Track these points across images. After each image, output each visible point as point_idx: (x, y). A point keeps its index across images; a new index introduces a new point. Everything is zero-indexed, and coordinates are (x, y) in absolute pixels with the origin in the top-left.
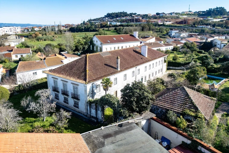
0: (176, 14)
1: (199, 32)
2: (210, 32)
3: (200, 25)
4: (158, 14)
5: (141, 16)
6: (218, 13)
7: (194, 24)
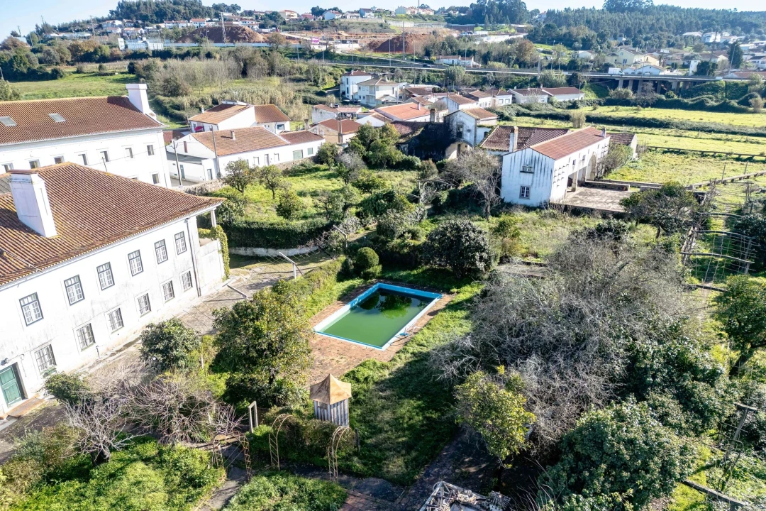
0: (379, 13)
1: (438, 80)
2: (472, 82)
3: (447, 54)
4: (317, 12)
5: (257, 17)
7: (428, 54)
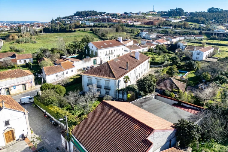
0: (143, 13)
1: (164, 33)
2: (173, 33)
3: (164, 26)
4: (126, 13)
5: (110, 15)
6: (178, 13)
7: (159, 25)
